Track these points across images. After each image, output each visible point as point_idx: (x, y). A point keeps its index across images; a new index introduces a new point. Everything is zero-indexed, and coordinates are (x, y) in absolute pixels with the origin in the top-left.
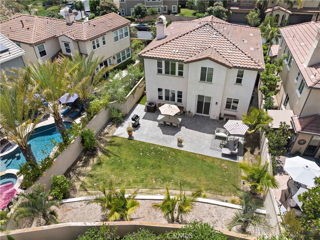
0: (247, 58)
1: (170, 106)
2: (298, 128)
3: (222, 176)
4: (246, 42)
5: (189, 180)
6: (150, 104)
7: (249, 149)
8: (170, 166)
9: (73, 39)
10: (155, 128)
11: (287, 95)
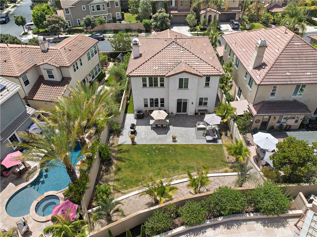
0: (211, 67)
1: (159, 112)
2: (254, 112)
3: (212, 156)
4: (204, 52)
5: (191, 164)
6: (138, 112)
7: (223, 133)
8: (173, 158)
9: (56, 66)
10: (150, 132)
11: (239, 88)
